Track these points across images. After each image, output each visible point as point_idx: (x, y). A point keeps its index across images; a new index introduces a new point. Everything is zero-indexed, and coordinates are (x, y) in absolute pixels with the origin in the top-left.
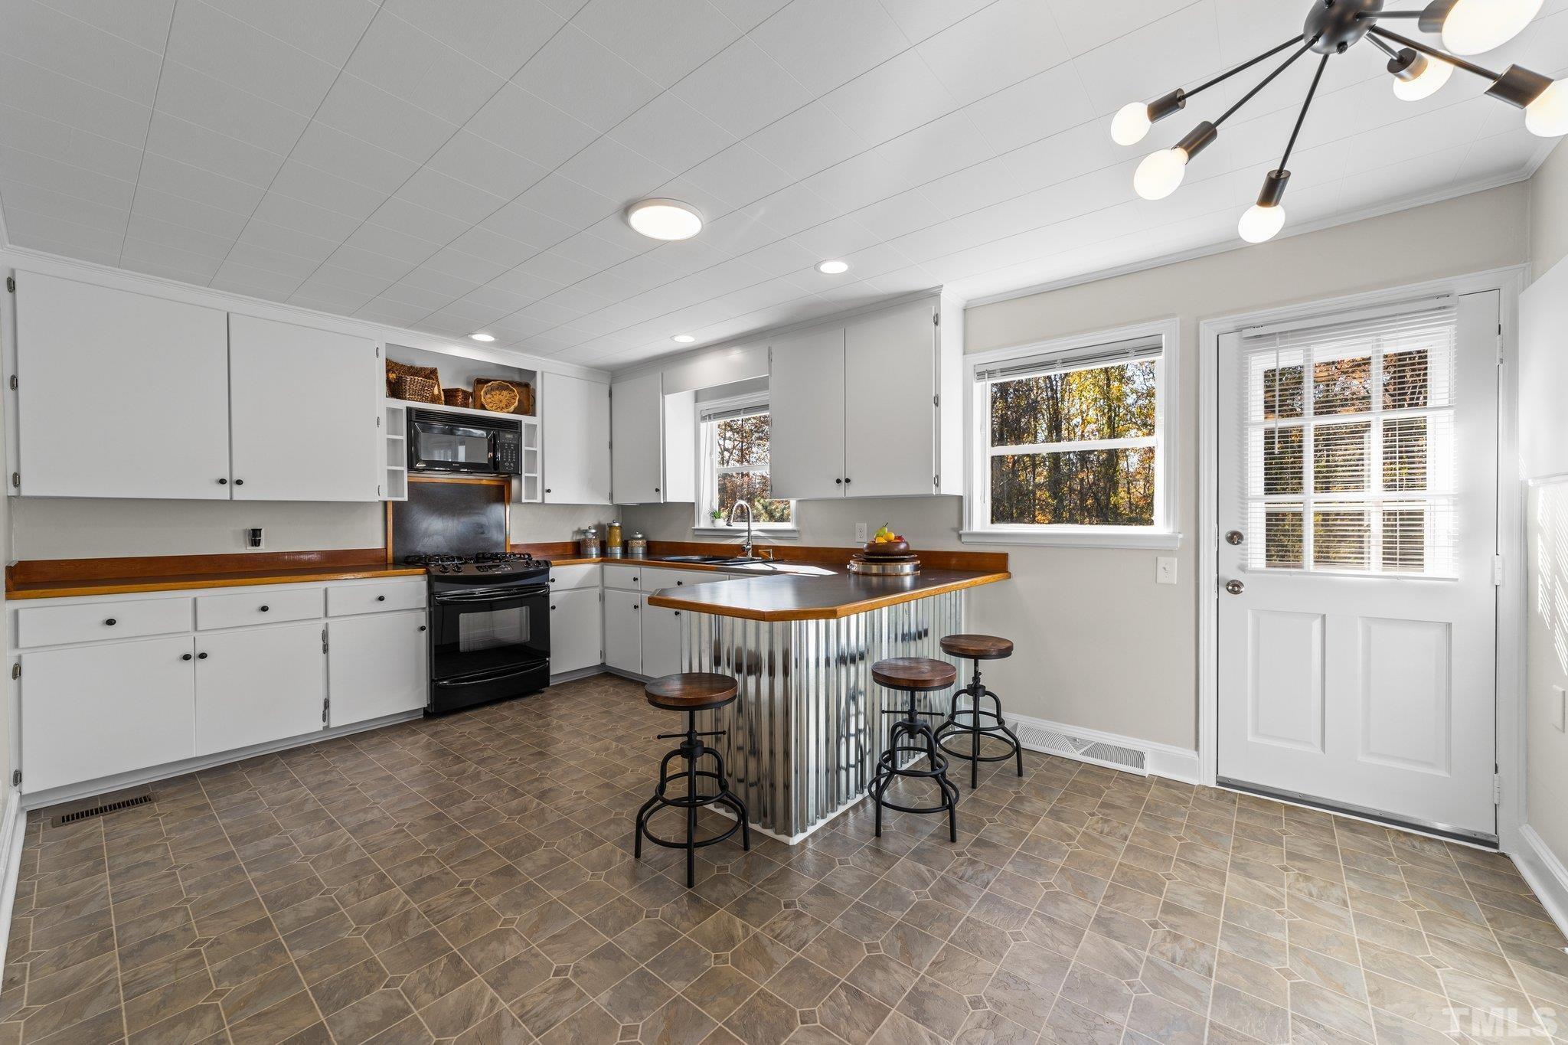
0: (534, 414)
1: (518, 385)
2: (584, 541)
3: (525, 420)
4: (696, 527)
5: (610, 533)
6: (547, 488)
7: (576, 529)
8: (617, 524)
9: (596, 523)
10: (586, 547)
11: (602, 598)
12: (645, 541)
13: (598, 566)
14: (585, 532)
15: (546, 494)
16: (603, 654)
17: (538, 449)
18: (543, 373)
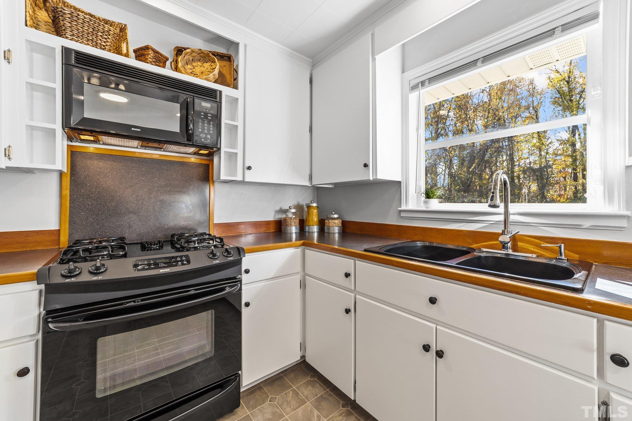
0: (236, 87)
1: (221, 57)
2: (285, 220)
3: (226, 91)
4: (403, 207)
5: (308, 213)
6: (247, 165)
7: (278, 208)
8: (315, 205)
9: (296, 203)
10: (287, 225)
11: (303, 285)
12: (341, 221)
13: (299, 250)
14: (285, 211)
15: (247, 172)
16: (303, 347)
17: (240, 124)
18: (245, 46)
